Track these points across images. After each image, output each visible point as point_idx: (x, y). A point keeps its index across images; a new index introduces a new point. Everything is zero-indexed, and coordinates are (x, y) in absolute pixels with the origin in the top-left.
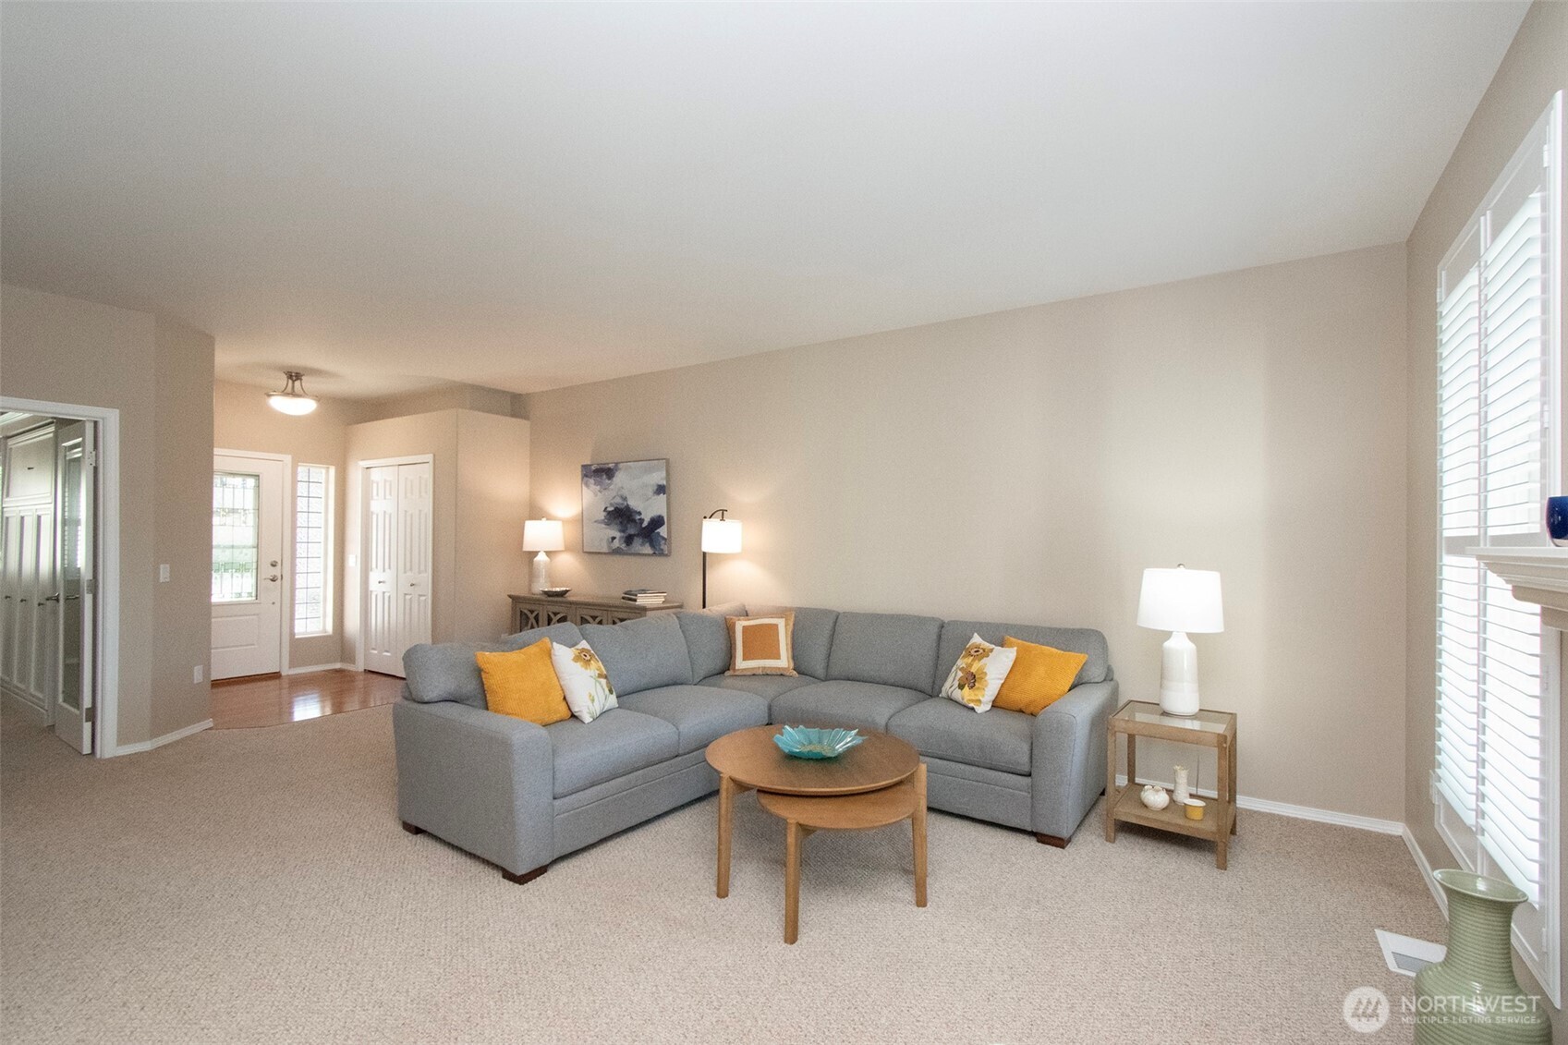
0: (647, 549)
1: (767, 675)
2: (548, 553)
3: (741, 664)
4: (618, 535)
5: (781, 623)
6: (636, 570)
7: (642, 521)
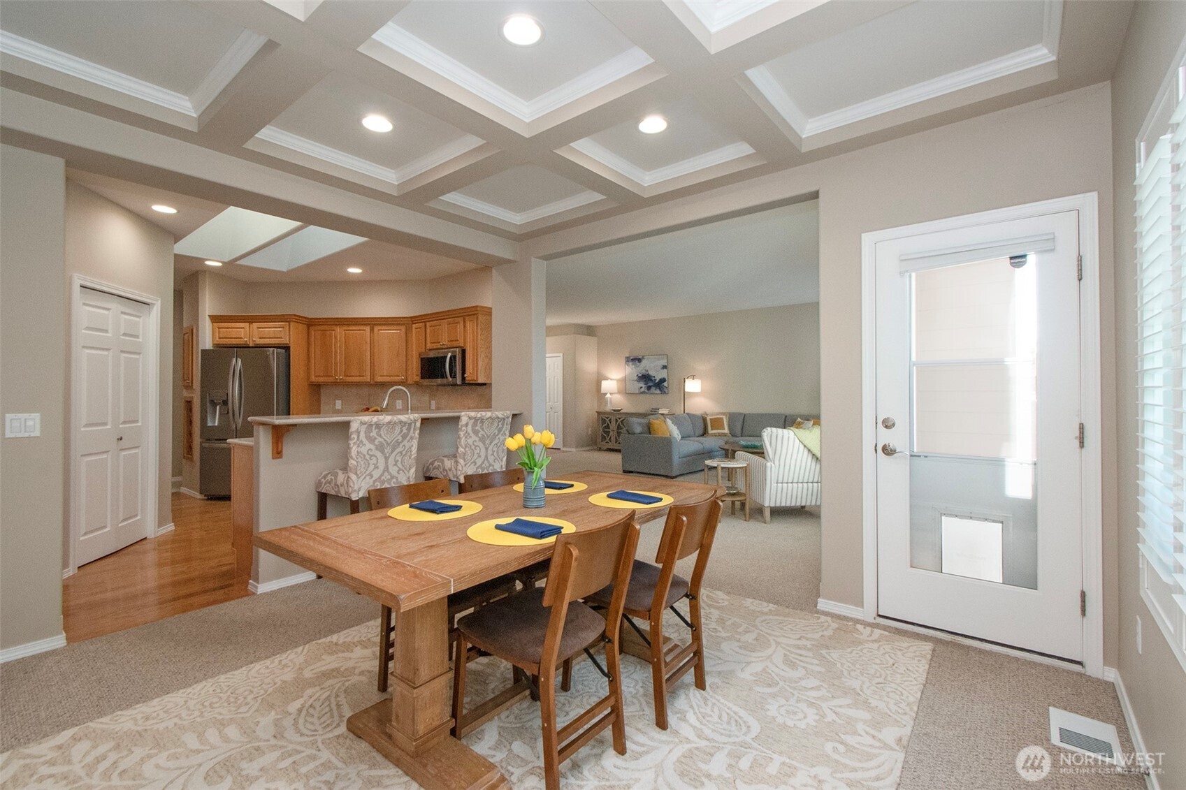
0: (658, 391)
1: (720, 435)
2: (611, 394)
3: (710, 431)
4: (643, 386)
5: (724, 417)
6: (653, 400)
7: (656, 380)
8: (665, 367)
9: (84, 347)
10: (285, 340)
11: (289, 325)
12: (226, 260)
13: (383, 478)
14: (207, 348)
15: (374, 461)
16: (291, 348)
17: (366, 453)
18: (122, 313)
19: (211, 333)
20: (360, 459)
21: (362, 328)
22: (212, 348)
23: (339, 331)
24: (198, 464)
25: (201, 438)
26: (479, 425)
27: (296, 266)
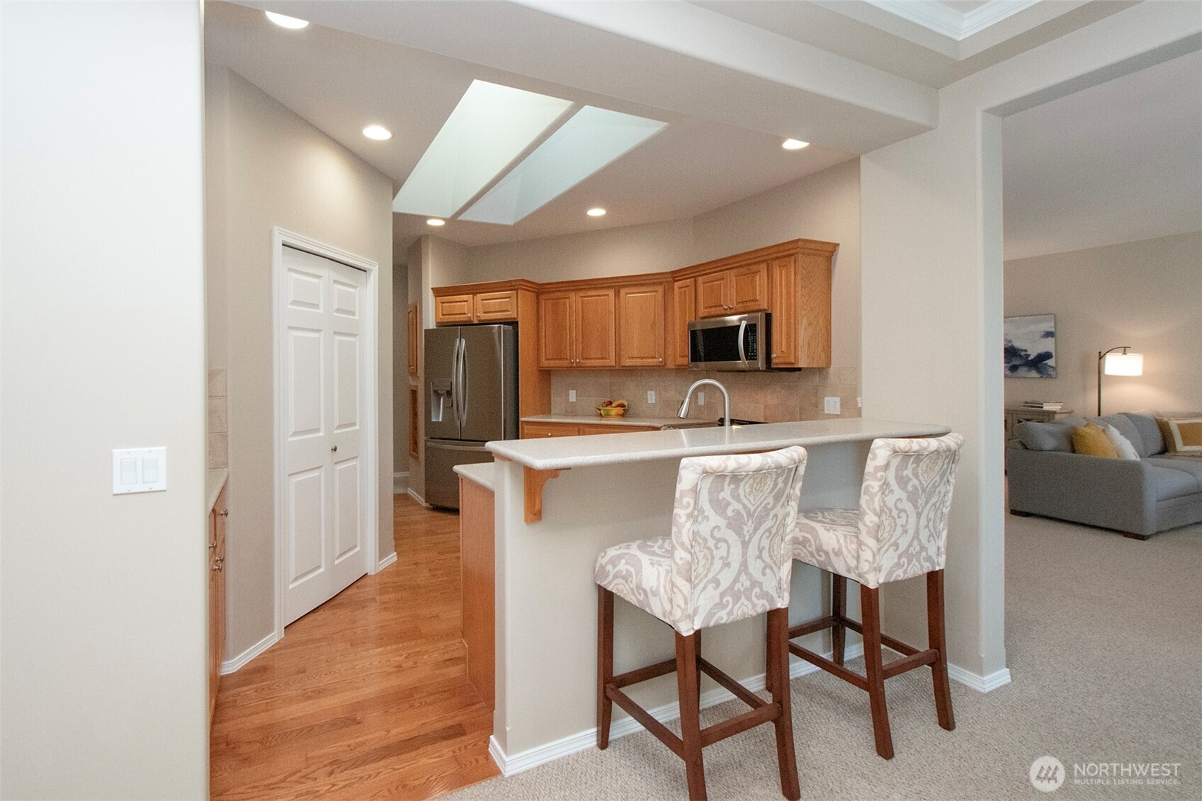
0: (1035, 374)
7: (1028, 356)
8: (1049, 334)
9: (290, 328)
10: (511, 314)
11: (517, 293)
12: (448, 216)
13: (738, 586)
14: (431, 328)
15: (722, 551)
16: (519, 324)
17: (708, 536)
18: (335, 282)
19: (434, 306)
20: (697, 549)
21: (604, 292)
22: (435, 327)
23: (575, 299)
24: (423, 463)
25: (426, 436)
26: (911, 466)
27: (526, 214)
